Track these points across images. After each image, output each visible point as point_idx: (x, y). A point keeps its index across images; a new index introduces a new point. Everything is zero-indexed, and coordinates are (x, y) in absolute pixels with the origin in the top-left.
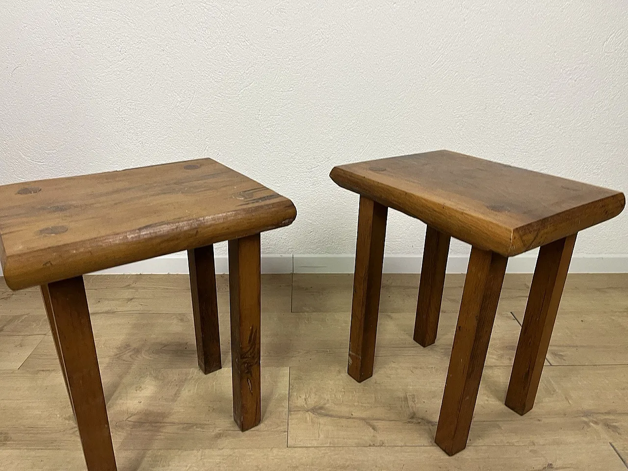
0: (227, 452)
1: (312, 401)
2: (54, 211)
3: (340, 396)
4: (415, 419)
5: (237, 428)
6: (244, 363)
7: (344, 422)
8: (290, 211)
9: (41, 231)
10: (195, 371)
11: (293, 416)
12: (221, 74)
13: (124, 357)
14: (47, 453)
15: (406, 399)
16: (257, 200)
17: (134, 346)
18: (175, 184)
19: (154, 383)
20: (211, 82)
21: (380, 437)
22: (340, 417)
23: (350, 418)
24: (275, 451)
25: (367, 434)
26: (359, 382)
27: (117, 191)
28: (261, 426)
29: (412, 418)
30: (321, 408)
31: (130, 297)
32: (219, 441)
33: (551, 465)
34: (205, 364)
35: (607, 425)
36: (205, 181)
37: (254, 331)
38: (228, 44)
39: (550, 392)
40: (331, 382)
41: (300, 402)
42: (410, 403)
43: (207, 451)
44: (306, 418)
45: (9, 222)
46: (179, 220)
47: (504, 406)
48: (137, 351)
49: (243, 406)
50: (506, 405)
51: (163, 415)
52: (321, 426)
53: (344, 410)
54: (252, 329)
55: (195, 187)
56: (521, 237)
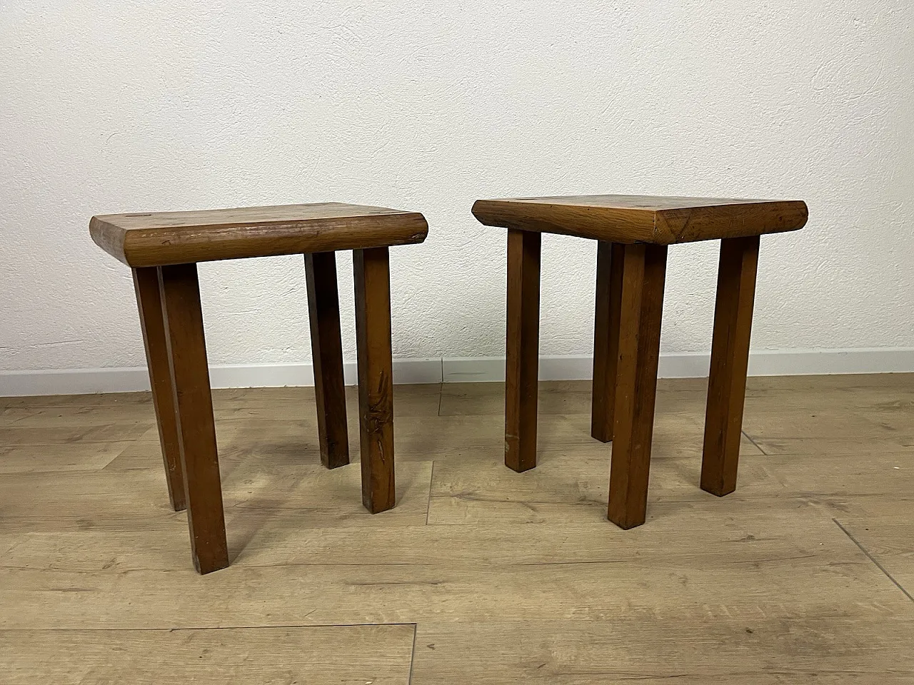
0: (354, 529)
1: (459, 488)
3: (493, 484)
4: (585, 502)
5: (366, 511)
6: (374, 418)
7: (497, 505)
8: (421, 224)
10: (317, 467)
11: (435, 501)
12: (350, 134)
13: (231, 457)
14: (139, 534)
15: (576, 485)
17: (243, 447)
19: (264, 477)
20: (339, 144)
21: (539, 517)
22: (491, 501)
23: (505, 501)
24: (411, 528)
25: (526, 514)
26: (519, 471)
28: (396, 509)
29: (583, 500)
30: (469, 494)
31: (238, 407)
32: (345, 521)
33: (752, 536)
34: (329, 453)
35: (831, 505)
37: (385, 377)
38: (359, 99)
39: (760, 476)
40: (485, 473)
41: (445, 489)
42: (582, 489)
43: (329, 529)
44: (451, 502)
47: (700, 490)
48: (247, 452)
49: (373, 477)
50: (702, 487)
51: (279, 503)
52: (469, 508)
53: (498, 495)
54: (382, 375)
56: (666, 220)
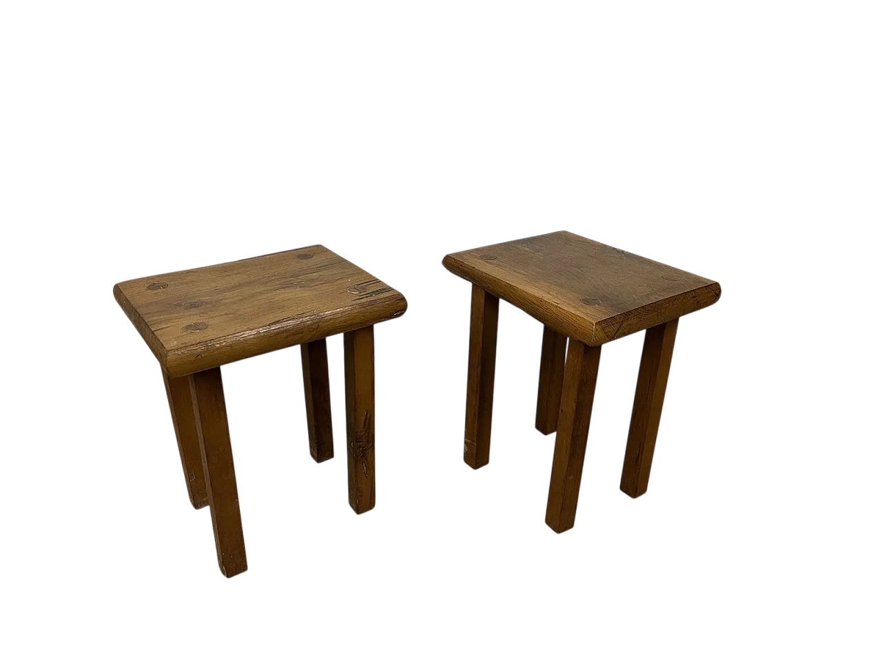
2: (190, 308)
6: (360, 447)
8: (401, 304)
9: (188, 327)
16: (371, 294)
18: (292, 276)
27: (240, 286)
34: (318, 453)
36: (321, 273)
37: (368, 416)
45: (156, 318)
46: (301, 315)
54: (367, 414)
55: (312, 280)
56: (603, 329)
